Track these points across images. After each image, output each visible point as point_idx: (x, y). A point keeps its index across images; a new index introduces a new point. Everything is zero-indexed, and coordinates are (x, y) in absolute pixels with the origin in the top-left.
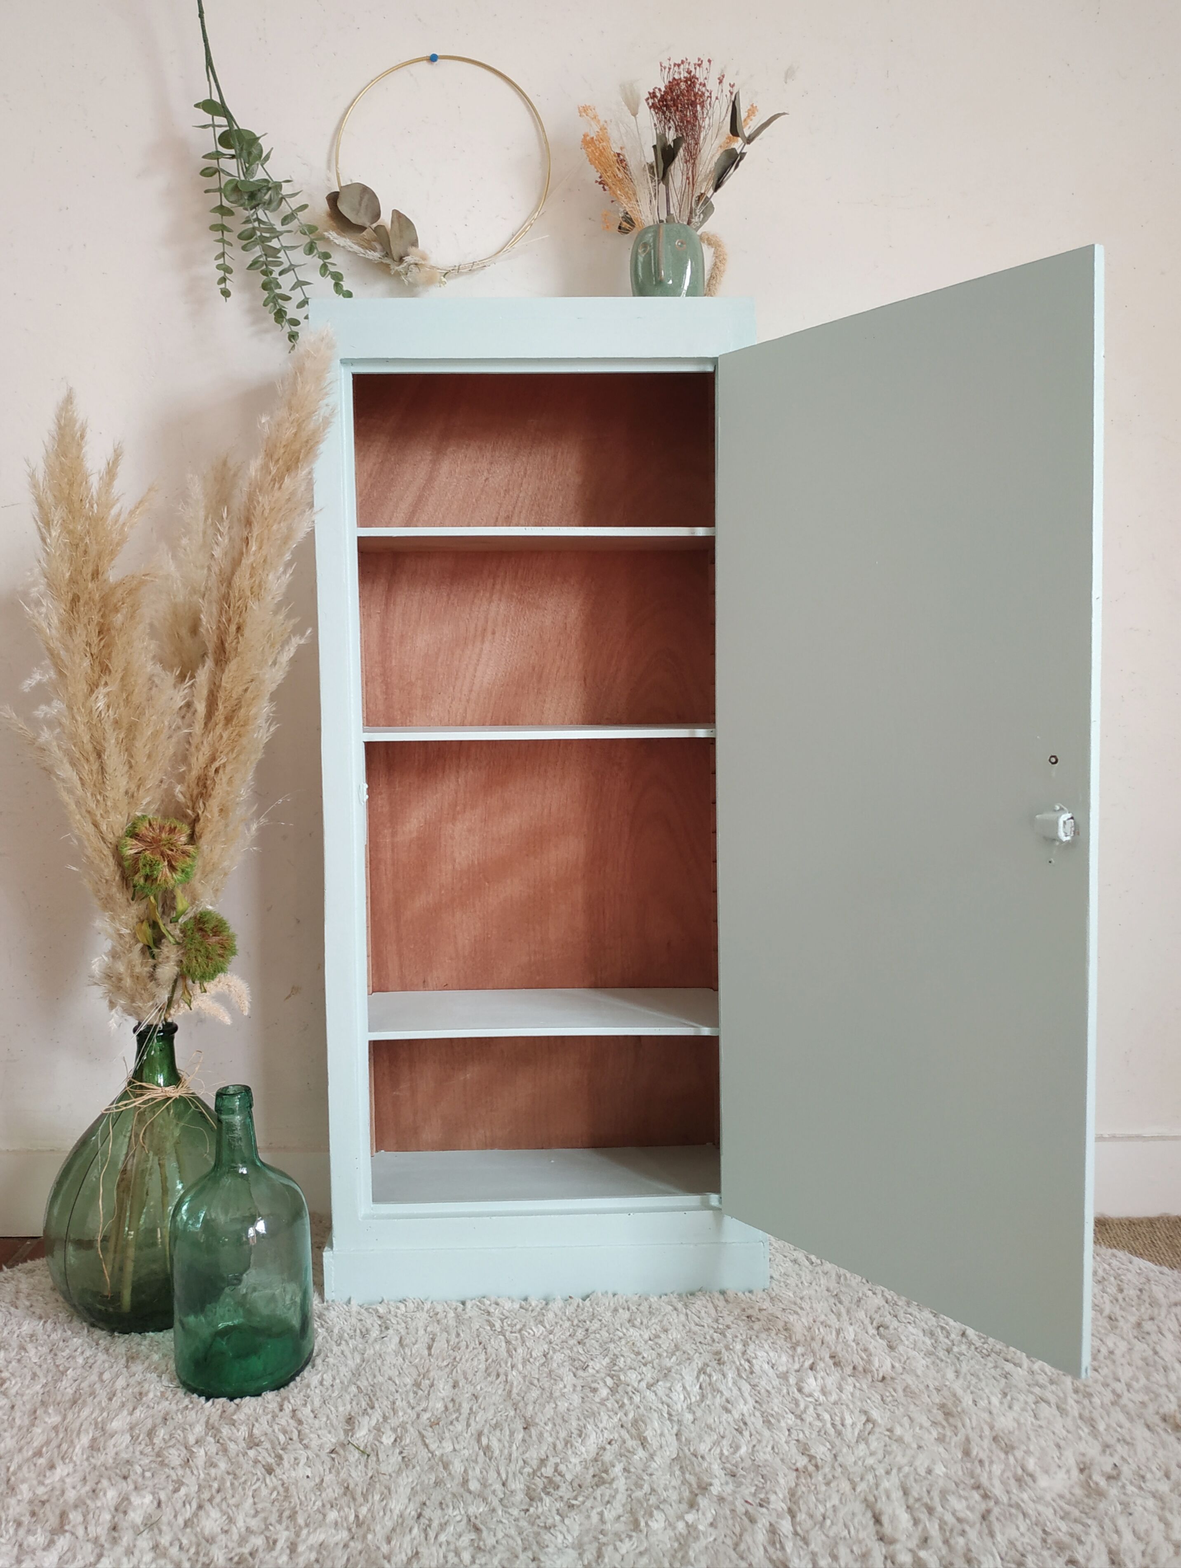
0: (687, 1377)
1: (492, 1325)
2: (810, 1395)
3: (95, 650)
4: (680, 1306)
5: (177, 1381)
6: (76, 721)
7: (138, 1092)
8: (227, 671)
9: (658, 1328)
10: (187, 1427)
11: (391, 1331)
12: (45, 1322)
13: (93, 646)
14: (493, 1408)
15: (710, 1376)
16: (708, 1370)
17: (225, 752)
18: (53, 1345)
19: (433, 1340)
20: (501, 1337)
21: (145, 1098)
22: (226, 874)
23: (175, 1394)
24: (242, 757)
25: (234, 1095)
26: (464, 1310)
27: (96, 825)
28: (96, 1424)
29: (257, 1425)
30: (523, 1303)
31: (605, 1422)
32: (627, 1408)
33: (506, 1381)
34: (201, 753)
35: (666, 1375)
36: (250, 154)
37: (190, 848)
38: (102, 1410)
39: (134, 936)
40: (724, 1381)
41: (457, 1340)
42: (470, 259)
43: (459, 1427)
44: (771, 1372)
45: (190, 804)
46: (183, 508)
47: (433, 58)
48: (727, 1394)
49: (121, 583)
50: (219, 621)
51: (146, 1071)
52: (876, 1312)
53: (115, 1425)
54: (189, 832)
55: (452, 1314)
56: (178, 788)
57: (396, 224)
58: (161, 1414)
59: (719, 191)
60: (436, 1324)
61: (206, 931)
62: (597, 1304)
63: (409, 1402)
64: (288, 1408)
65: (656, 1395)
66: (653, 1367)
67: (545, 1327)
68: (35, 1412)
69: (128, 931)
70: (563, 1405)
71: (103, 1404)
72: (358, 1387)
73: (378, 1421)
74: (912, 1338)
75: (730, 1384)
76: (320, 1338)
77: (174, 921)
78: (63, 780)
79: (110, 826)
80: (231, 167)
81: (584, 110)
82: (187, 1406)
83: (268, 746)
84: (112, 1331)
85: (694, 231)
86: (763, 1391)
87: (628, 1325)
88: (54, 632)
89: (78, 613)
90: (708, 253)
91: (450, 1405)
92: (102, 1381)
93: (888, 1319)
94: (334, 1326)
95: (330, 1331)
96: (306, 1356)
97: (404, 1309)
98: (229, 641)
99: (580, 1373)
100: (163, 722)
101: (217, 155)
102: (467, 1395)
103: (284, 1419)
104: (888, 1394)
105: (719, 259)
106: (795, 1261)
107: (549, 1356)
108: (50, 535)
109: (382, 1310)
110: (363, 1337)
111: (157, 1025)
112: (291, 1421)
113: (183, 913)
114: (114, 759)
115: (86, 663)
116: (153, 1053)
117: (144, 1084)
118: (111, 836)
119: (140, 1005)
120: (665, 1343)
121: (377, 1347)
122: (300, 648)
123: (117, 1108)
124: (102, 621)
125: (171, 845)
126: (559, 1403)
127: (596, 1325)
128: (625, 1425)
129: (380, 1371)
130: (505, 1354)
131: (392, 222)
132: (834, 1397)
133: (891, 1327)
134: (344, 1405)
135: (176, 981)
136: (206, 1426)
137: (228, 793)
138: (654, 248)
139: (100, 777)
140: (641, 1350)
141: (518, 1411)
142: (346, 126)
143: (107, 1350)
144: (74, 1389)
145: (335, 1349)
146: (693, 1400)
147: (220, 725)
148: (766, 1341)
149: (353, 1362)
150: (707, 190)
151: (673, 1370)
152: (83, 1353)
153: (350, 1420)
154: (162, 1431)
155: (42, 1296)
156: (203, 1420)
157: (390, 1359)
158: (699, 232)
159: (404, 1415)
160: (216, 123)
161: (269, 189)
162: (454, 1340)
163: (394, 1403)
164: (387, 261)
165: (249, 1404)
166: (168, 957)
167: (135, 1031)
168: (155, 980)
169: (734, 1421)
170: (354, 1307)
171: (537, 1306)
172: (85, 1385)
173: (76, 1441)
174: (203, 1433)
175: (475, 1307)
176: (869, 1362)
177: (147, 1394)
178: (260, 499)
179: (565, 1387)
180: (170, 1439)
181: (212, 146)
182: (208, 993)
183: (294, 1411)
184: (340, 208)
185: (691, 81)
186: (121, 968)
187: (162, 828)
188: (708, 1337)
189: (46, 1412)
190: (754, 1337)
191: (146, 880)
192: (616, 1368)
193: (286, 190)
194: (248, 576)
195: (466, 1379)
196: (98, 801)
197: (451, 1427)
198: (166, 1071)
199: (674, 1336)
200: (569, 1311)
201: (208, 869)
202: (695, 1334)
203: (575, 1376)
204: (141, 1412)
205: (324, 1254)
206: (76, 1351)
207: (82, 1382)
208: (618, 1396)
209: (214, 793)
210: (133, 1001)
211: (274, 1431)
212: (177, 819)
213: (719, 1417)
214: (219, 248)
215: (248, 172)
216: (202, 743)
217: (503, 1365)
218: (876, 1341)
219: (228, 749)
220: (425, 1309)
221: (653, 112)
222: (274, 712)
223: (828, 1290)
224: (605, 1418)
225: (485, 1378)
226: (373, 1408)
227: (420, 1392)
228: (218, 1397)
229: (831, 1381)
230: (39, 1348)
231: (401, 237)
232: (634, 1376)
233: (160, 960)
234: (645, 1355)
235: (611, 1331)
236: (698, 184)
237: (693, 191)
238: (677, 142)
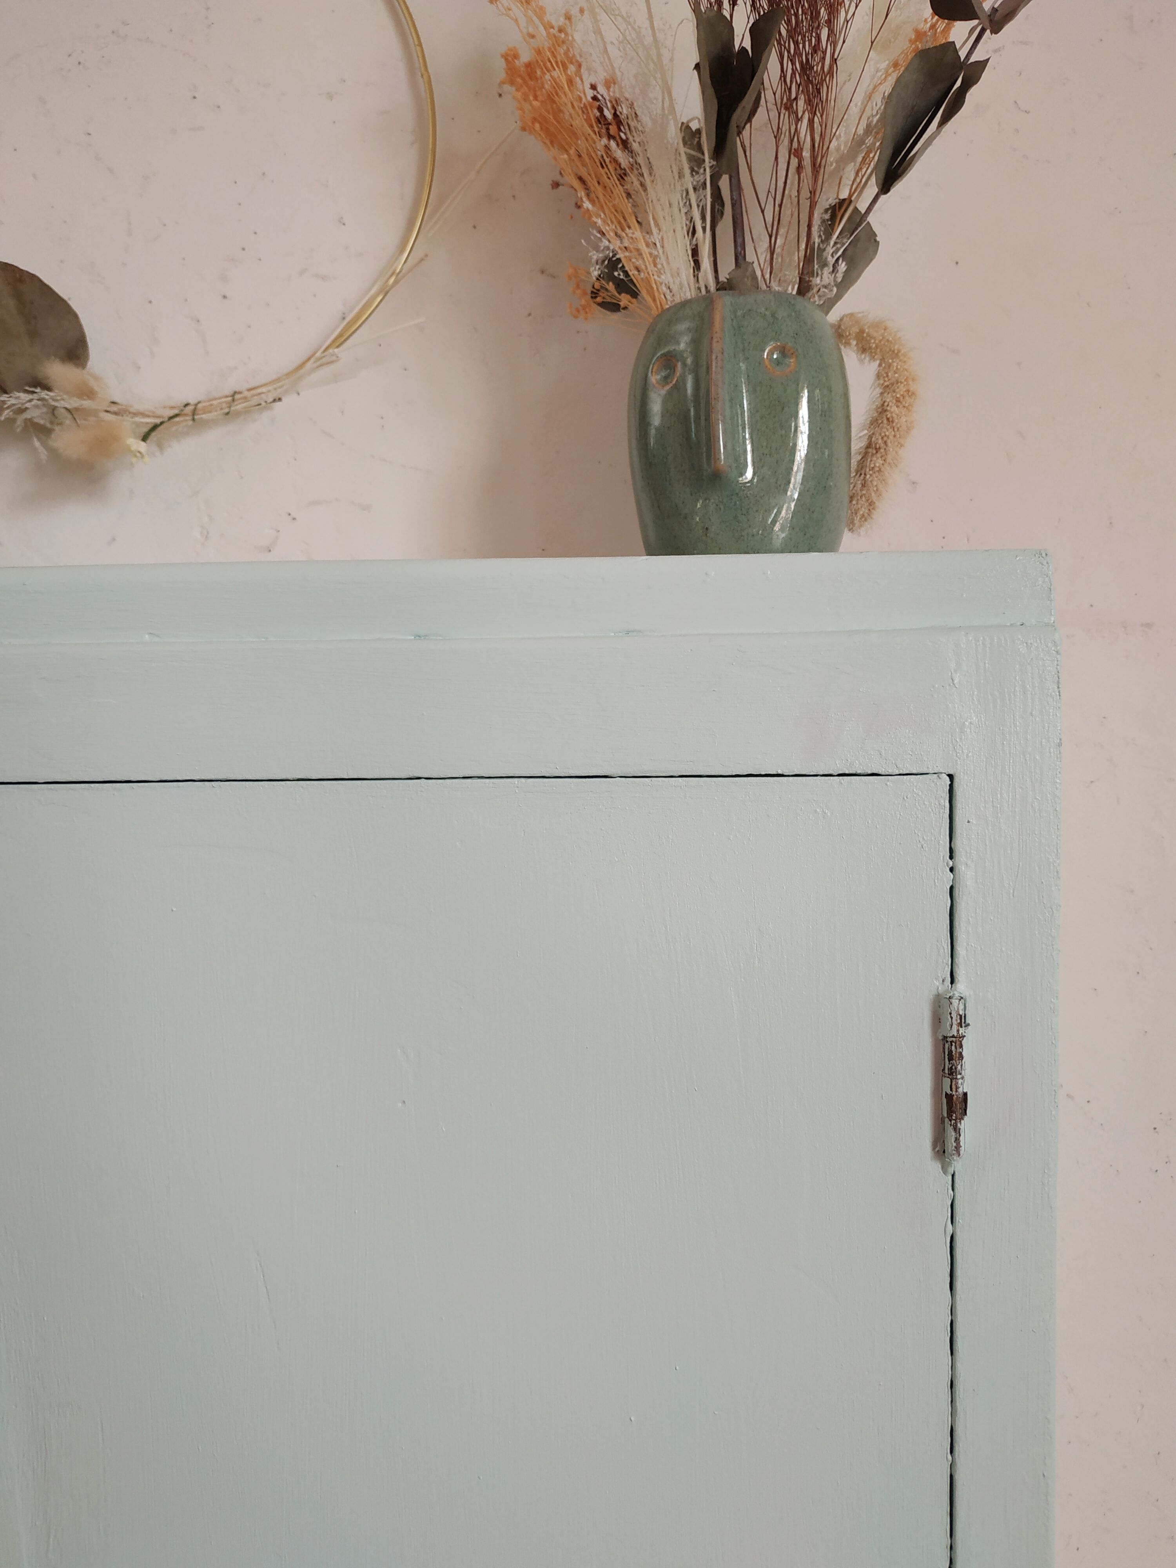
42: (224, 384)
59: (899, 188)
85: (818, 314)
90: (860, 378)
105: (895, 392)
138: (696, 370)
150: (859, 188)
158: (834, 316)
236: (830, 169)
237: (813, 193)
238: (760, 31)
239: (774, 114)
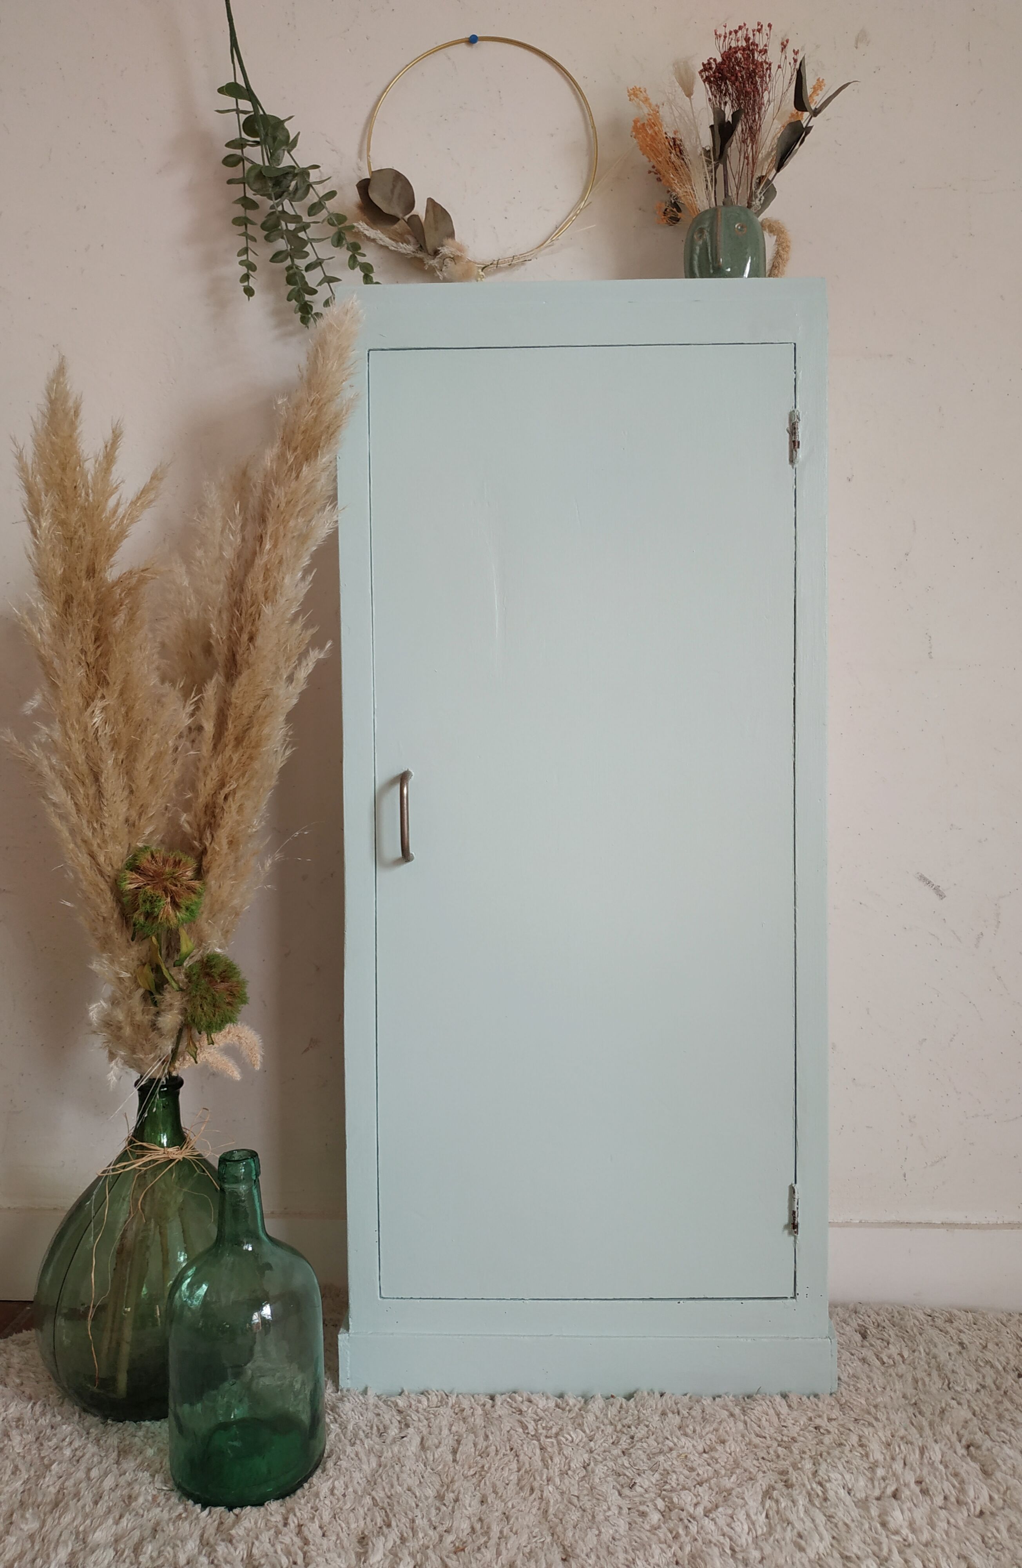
0: (751, 1503)
1: (525, 1427)
2: (897, 1533)
3: (91, 660)
4: (737, 1411)
5: (172, 1482)
6: (70, 738)
7: (139, 1152)
8: (237, 685)
9: (714, 1438)
10: (179, 1543)
11: (411, 1430)
12: (35, 1404)
13: (89, 654)
14: (527, 1531)
15: (777, 1501)
16: (775, 1494)
17: (235, 777)
18: (40, 1432)
19: (459, 1442)
20: (535, 1442)
21: (146, 1159)
22: (237, 914)
23: (168, 1499)
24: (254, 783)
25: (238, 1161)
26: (493, 1406)
27: (92, 856)
28: (78, 1534)
29: (257, 1543)
30: (559, 1401)
31: (657, 1557)
32: (682, 1540)
33: (541, 1498)
34: (209, 778)
35: (726, 1499)
36: (275, 139)
37: (196, 884)
38: (86, 1516)
39: (135, 980)
40: (794, 1510)
41: (485, 1443)
42: (510, 253)
43: (488, 1555)
44: (848, 1499)
45: (196, 834)
46: (198, 518)
47: (473, 40)
48: (799, 1526)
49: (119, 581)
50: (230, 631)
51: (148, 1129)
52: (964, 1427)
53: (99, 1536)
54: (195, 866)
55: (479, 1411)
56: (184, 817)
57: (431, 213)
58: (151, 1524)
59: (781, 172)
60: (461, 1422)
61: (213, 977)
62: (643, 1406)
63: (430, 1520)
64: (293, 1522)
65: (715, 1523)
66: (710, 1488)
67: (584, 1432)
68: (12, 1515)
69: (129, 975)
70: (608, 1532)
71: (87, 1509)
72: (373, 1498)
73: (395, 1543)
74: (1009, 1463)
75: (802, 1515)
76: (332, 1436)
77: (179, 964)
78: (54, 804)
79: (108, 857)
80: (255, 154)
81: (634, 93)
82: (180, 1514)
83: (283, 771)
84: (105, 1417)
85: (755, 217)
86: (840, 1524)
87: (679, 1433)
88: (45, 637)
89: (71, 616)
90: (770, 242)
91: (478, 1526)
92: (89, 1479)
93: (979, 1436)
94: (348, 1421)
95: (343, 1427)
96: (316, 1458)
97: (426, 1403)
98: (241, 652)
99: (626, 1491)
100: (167, 743)
101: (240, 144)
102: (497, 1514)
103: (289, 1537)
104: (990, 1535)
105: (782, 246)
106: (864, 1360)
107: (589, 1468)
108: (40, 526)
109: (401, 1403)
110: (381, 1436)
111: (160, 1079)
112: (296, 1539)
113: (187, 955)
114: (112, 781)
115: (81, 672)
116: (155, 1110)
117: (144, 1144)
118: (109, 869)
119: (142, 1056)
120: (721, 1454)
121: (396, 1449)
122: (319, 664)
123: (113, 1170)
124: (98, 625)
125: (175, 879)
126: (603, 1530)
127: (641, 1432)
128: (680, 1562)
129: (398, 1479)
130: (540, 1463)
131: (427, 211)
132: (925, 1536)
133: (984, 1448)
134: (357, 1521)
135: (180, 1031)
136: (201, 1541)
137: (238, 823)
138: (712, 235)
139: (97, 802)
140: (695, 1465)
141: (556, 1537)
142: (379, 115)
143: (98, 1441)
144: (57, 1487)
145: (349, 1449)
146: (759, 1532)
147: (230, 747)
148: (839, 1459)
149: (369, 1465)
150: (769, 171)
151: (734, 1493)
152: (71, 1443)
153: (363, 1540)
154: (150, 1548)
155: (34, 1372)
156: (197, 1533)
157: (410, 1464)
158: (760, 219)
159: (426, 1536)
160: (241, 108)
161: (295, 175)
162: (482, 1444)
163: (413, 1521)
164: (420, 255)
165: (250, 1516)
166: (171, 1005)
167: (136, 1085)
168: (158, 1029)
169: (810, 1561)
170: (371, 1399)
171: (575, 1405)
172: (70, 1483)
173: (53, 1556)
174: (196, 1550)
175: (505, 1404)
176: (962, 1491)
177: (136, 1499)
178: (276, 491)
179: (609, 1509)
180: (159, 1557)
181: (235, 133)
182: (215, 1045)
183: (300, 1526)
184: (371, 195)
185: (750, 48)
186: (120, 1015)
187: (165, 861)
188: (772, 1452)
189: (23, 1516)
190: (825, 1454)
191: (146, 919)
192: (667, 1487)
193: (314, 176)
194: (261, 578)
195: (496, 1493)
196: (94, 829)
197: (479, 1556)
198: (169, 1129)
199: (732, 1449)
200: (612, 1411)
201: (216, 907)
202: (756, 1446)
203: (620, 1495)
204: (128, 1520)
205: (339, 1336)
206: (64, 1440)
207: (66, 1480)
208: (671, 1525)
209: (222, 822)
210: (133, 1051)
211: (276, 1552)
212: (182, 851)
213: (792, 1556)
214: (242, 242)
215: (274, 157)
216: (211, 766)
217: (538, 1478)
218: (967, 1463)
219: (238, 774)
220: (450, 1404)
221: (708, 86)
222: (290, 737)
223: (904, 1396)
224: (657, 1551)
225: (518, 1493)
226: (389, 1526)
227: (444, 1508)
228: (216, 1505)
229: (920, 1515)
230: (24, 1436)
231: (436, 229)
232: (689, 1498)
233: (163, 1008)
234: (701, 1472)
235: (660, 1440)
236: (758, 163)
237: (752, 172)
238: (736, 116)
239: (739, 145)
